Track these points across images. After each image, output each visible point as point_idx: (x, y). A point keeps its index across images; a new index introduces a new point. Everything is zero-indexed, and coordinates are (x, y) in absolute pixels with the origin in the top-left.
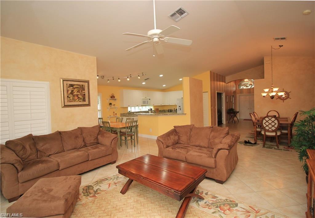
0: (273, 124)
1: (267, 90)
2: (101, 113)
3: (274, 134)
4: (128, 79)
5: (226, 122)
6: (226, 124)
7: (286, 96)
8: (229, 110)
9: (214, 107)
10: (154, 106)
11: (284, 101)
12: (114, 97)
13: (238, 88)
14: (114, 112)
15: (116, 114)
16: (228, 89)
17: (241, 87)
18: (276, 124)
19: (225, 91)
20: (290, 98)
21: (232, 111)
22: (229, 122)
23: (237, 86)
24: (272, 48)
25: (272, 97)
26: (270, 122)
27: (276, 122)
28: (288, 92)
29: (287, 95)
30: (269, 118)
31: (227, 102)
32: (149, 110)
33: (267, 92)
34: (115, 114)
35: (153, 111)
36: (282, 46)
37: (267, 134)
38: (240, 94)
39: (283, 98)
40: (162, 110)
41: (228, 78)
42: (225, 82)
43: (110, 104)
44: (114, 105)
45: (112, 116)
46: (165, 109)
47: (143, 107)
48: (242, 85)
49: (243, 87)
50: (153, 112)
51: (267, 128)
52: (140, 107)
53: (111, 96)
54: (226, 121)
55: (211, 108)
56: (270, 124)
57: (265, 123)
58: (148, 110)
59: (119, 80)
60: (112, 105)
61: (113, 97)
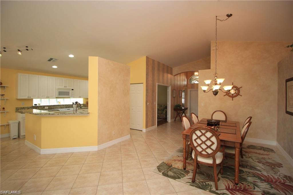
0: (209, 143)
1: (208, 82)
3: (210, 161)
5: (171, 121)
6: (171, 122)
7: (235, 93)
8: (176, 106)
9: (153, 103)
10: (85, 99)
11: (234, 98)
13: (189, 83)
15: (4, 108)
16: (176, 82)
17: (193, 82)
18: (213, 143)
19: (171, 85)
20: (241, 96)
21: (178, 108)
22: (175, 120)
23: (189, 80)
24: (216, 19)
25: (216, 93)
26: (204, 138)
27: (214, 139)
28: (239, 87)
29: (237, 91)
30: (202, 131)
31: (174, 97)
33: (208, 85)
34: (2, 109)
36: (231, 15)
37: (200, 159)
38: (191, 89)
39: (232, 95)
41: (175, 70)
42: (171, 74)
44: (3, 95)
48: (193, 79)
49: (194, 81)
51: (199, 149)
54: (171, 119)
55: (146, 104)
56: (204, 142)
57: (195, 140)
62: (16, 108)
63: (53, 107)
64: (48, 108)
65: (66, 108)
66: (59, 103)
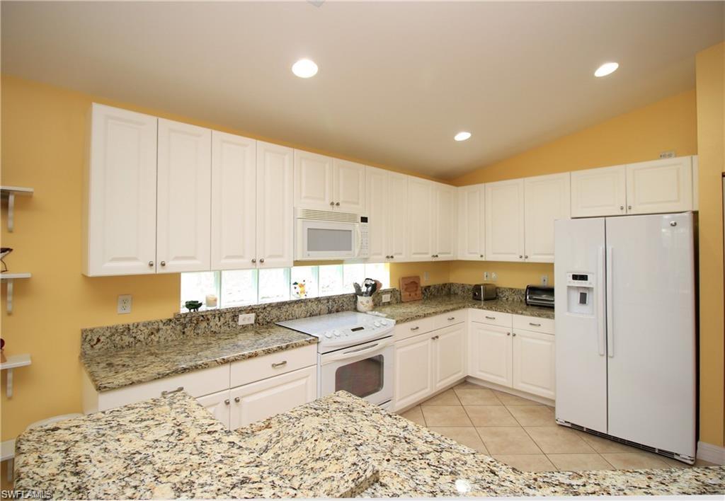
32: (360, 293)
35: (386, 291)
40: (435, 287)
46: (451, 281)
50: (384, 299)
58: (353, 291)
62: (84, 331)
63: (275, 312)
64: (252, 321)
65: (330, 312)
66: (299, 289)
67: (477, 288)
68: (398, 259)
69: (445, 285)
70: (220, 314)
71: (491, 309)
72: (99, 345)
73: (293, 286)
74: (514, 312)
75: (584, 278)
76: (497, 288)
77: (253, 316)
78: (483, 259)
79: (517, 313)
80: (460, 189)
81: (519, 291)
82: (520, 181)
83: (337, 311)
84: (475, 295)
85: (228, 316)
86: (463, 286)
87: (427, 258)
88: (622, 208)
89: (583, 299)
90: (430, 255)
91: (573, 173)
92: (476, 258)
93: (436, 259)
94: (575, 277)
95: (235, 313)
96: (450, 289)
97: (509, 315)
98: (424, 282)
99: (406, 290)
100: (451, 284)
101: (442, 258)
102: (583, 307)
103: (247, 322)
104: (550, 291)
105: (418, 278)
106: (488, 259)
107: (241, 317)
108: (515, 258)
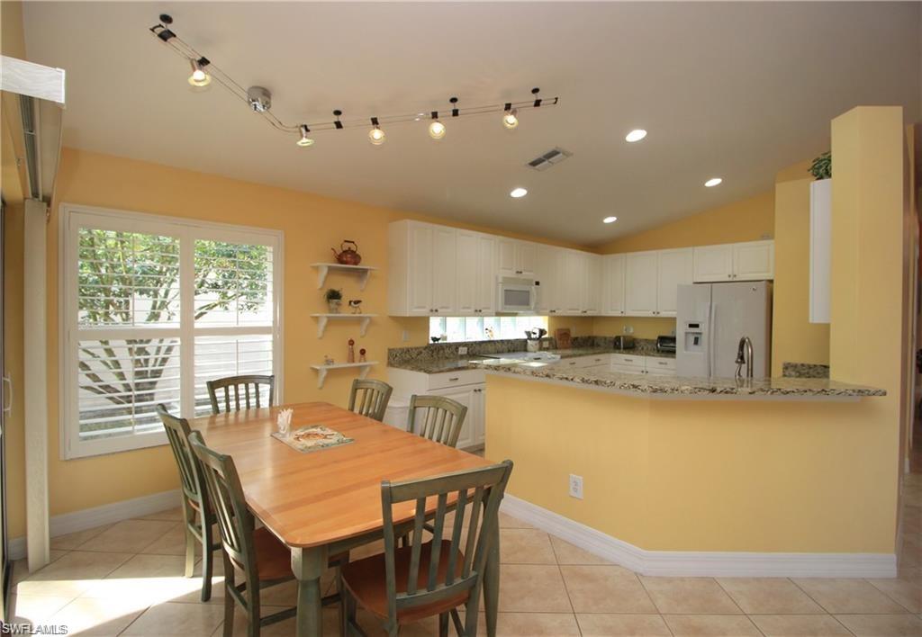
2: (274, 342)
4: (437, 129)
10: (555, 319)
12: (356, 258)
14: (351, 343)
15: (363, 352)
32: (530, 338)
34: (357, 353)
35: (546, 339)
40: (582, 338)
43: (334, 295)
44: (358, 302)
45: (341, 364)
46: (595, 334)
47: (503, 319)
50: (546, 344)
52: (486, 319)
53: (339, 251)
58: (526, 337)
59: (377, 134)
60: (345, 300)
61: (348, 258)
62: (389, 350)
63: (478, 348)
64: (466, 353)
65: (509, 351)
66: (489, 334)
67: (618, 338)
68: (559, 313)
69: (589, 337)
70: (449, 345)
71: (628, 353)
72: (397, 359)
73: (485, 331)
74: (647, 354)
75: (697, 326)
76: (634, 339)
77: (466, 348)
78: (623, 315)
79: (649, 355)
80: (605, 257)
81: (653, 341)
82: (654, 252)
83: (514, 351)
84: (615, 344)
85: (454, 347)
86: (605, 338)
87: (578, 313)
88: (730, 276)
89: (696, 341)
90: (580, 312)
91: (696, 248)
92: (618, 314)
93: (585, 314)
94: (691, 326)
95: (457, 345)
96: (593, 341)
97: (644, 357)
98: (573, 334)
99: (560, 339)
100: (595, 337)
101: (589, 313)
102: (696, 346)
103: (463, 353)
104: (673, 340)
105: (569, 330)
106: (627, 315)
107: (460, 348)
108: (650, 314)
